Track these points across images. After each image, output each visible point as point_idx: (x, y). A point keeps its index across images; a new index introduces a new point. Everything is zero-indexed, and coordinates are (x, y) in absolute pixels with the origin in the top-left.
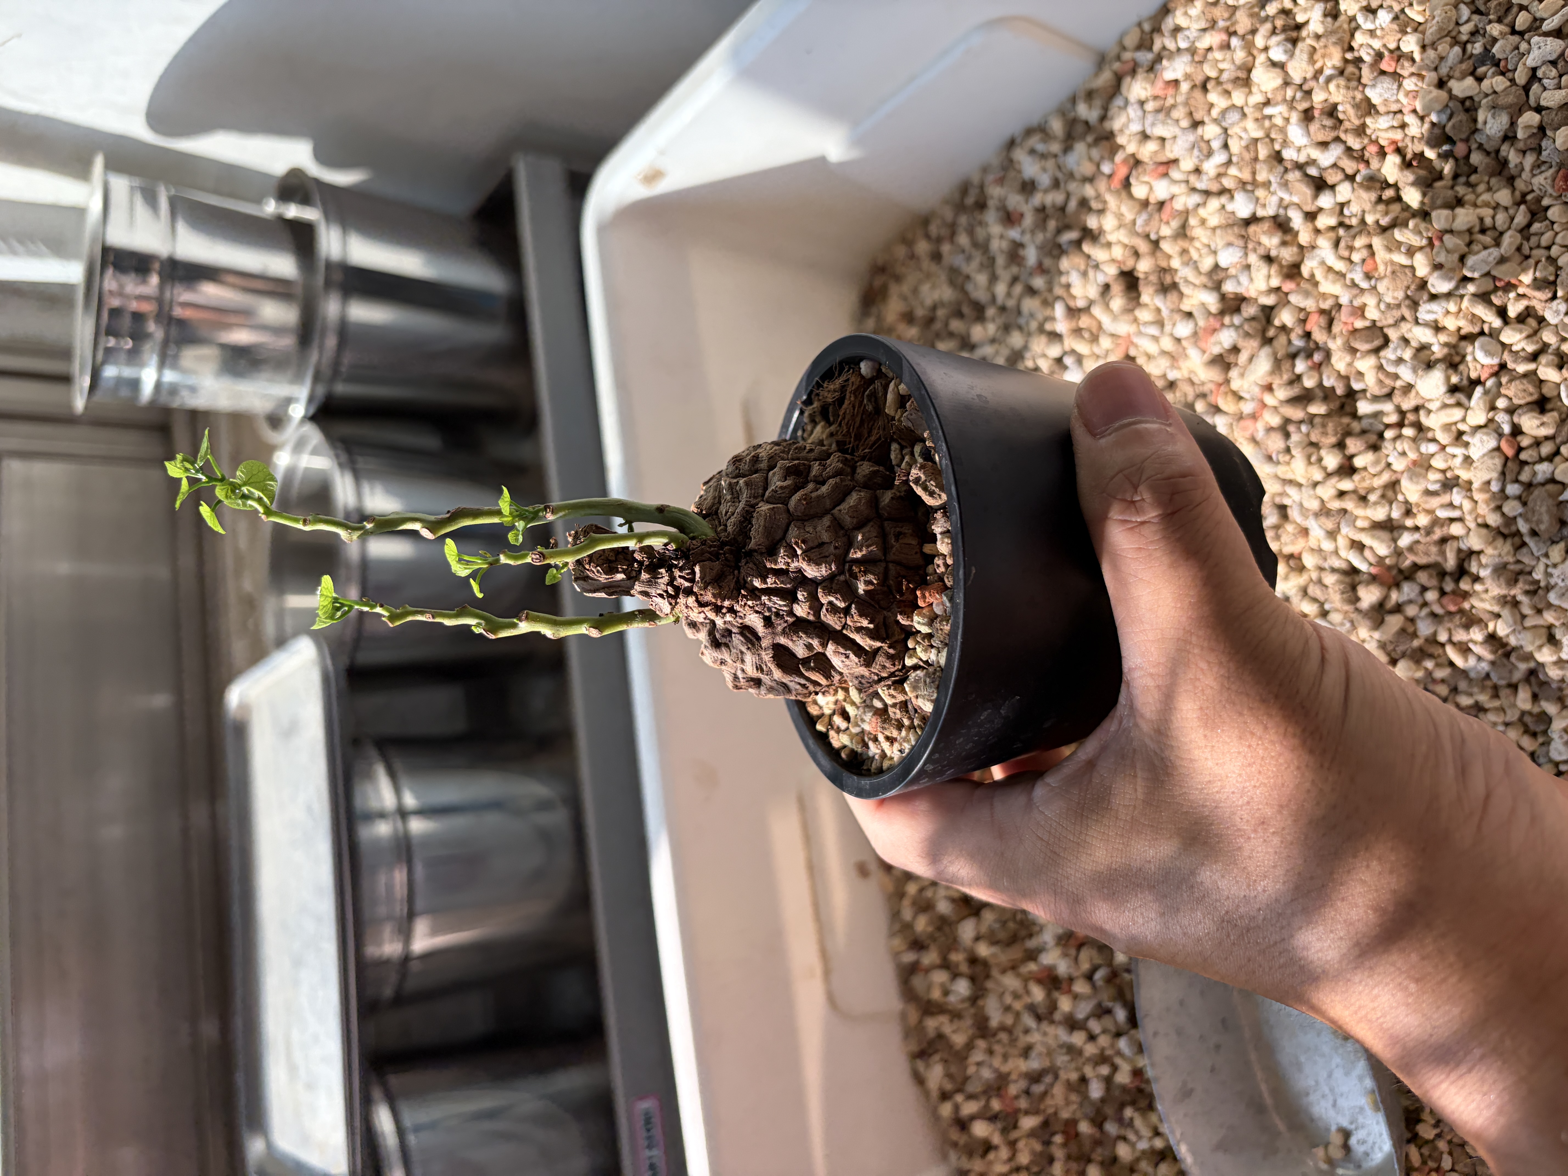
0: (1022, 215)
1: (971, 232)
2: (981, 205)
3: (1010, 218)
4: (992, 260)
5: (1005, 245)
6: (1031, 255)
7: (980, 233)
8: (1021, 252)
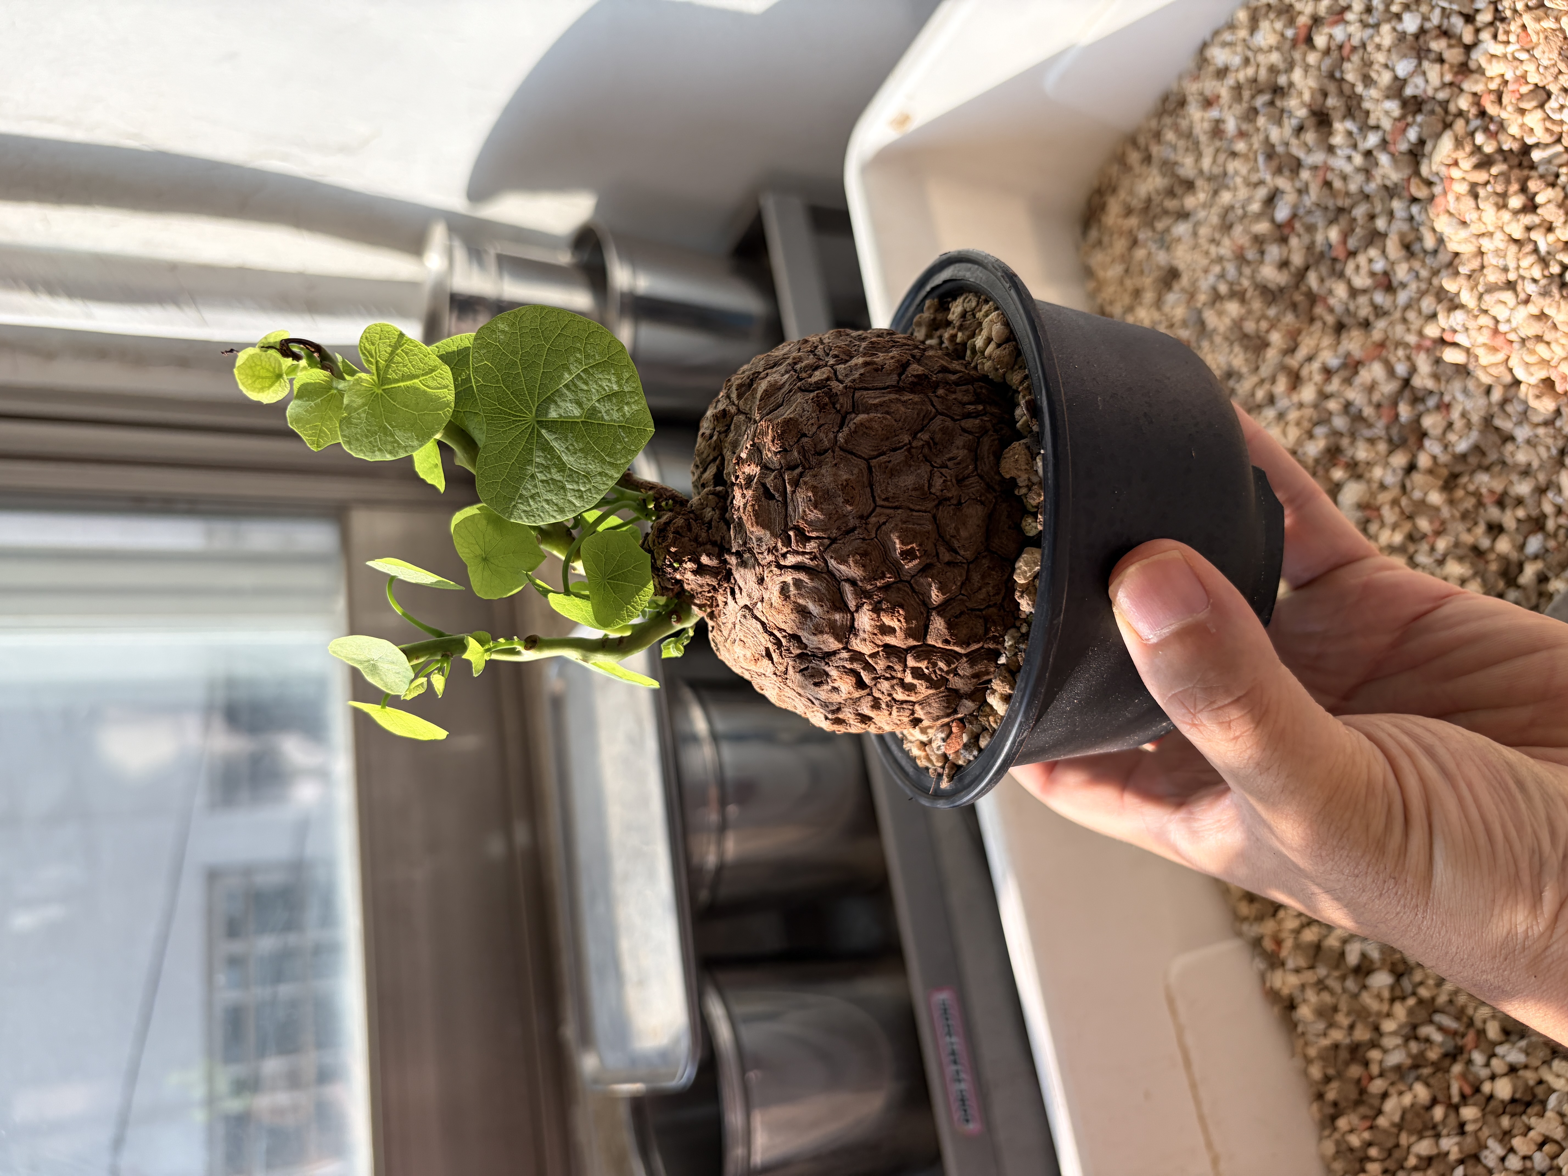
0: (1218, 97)
1: (1176, 128)
2: (1182, 103)
3: (1208, 103)
4: (1197, 143)
5: (1206, 126)
6: (1231, 126)
7: (1184, 124)
8: (1222, 126)
